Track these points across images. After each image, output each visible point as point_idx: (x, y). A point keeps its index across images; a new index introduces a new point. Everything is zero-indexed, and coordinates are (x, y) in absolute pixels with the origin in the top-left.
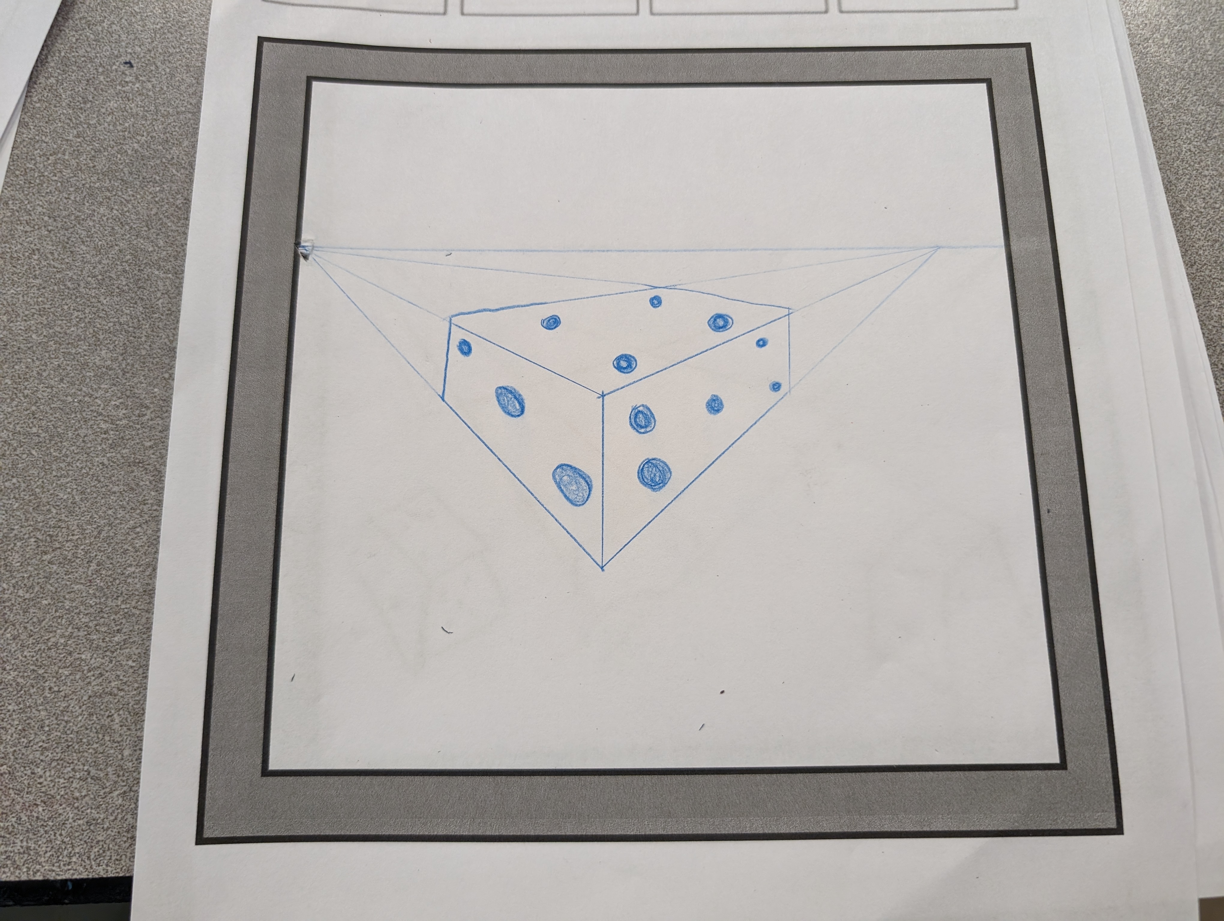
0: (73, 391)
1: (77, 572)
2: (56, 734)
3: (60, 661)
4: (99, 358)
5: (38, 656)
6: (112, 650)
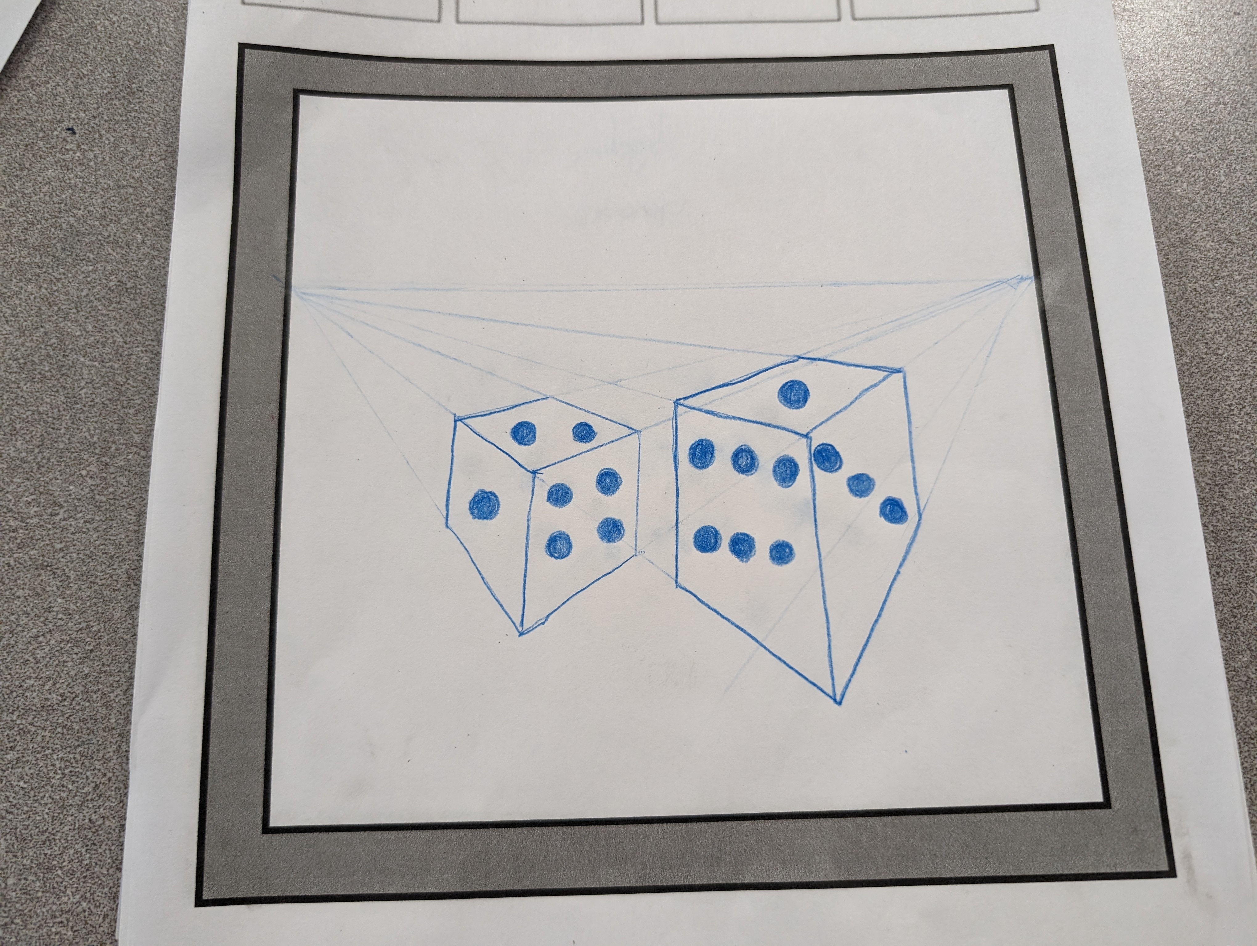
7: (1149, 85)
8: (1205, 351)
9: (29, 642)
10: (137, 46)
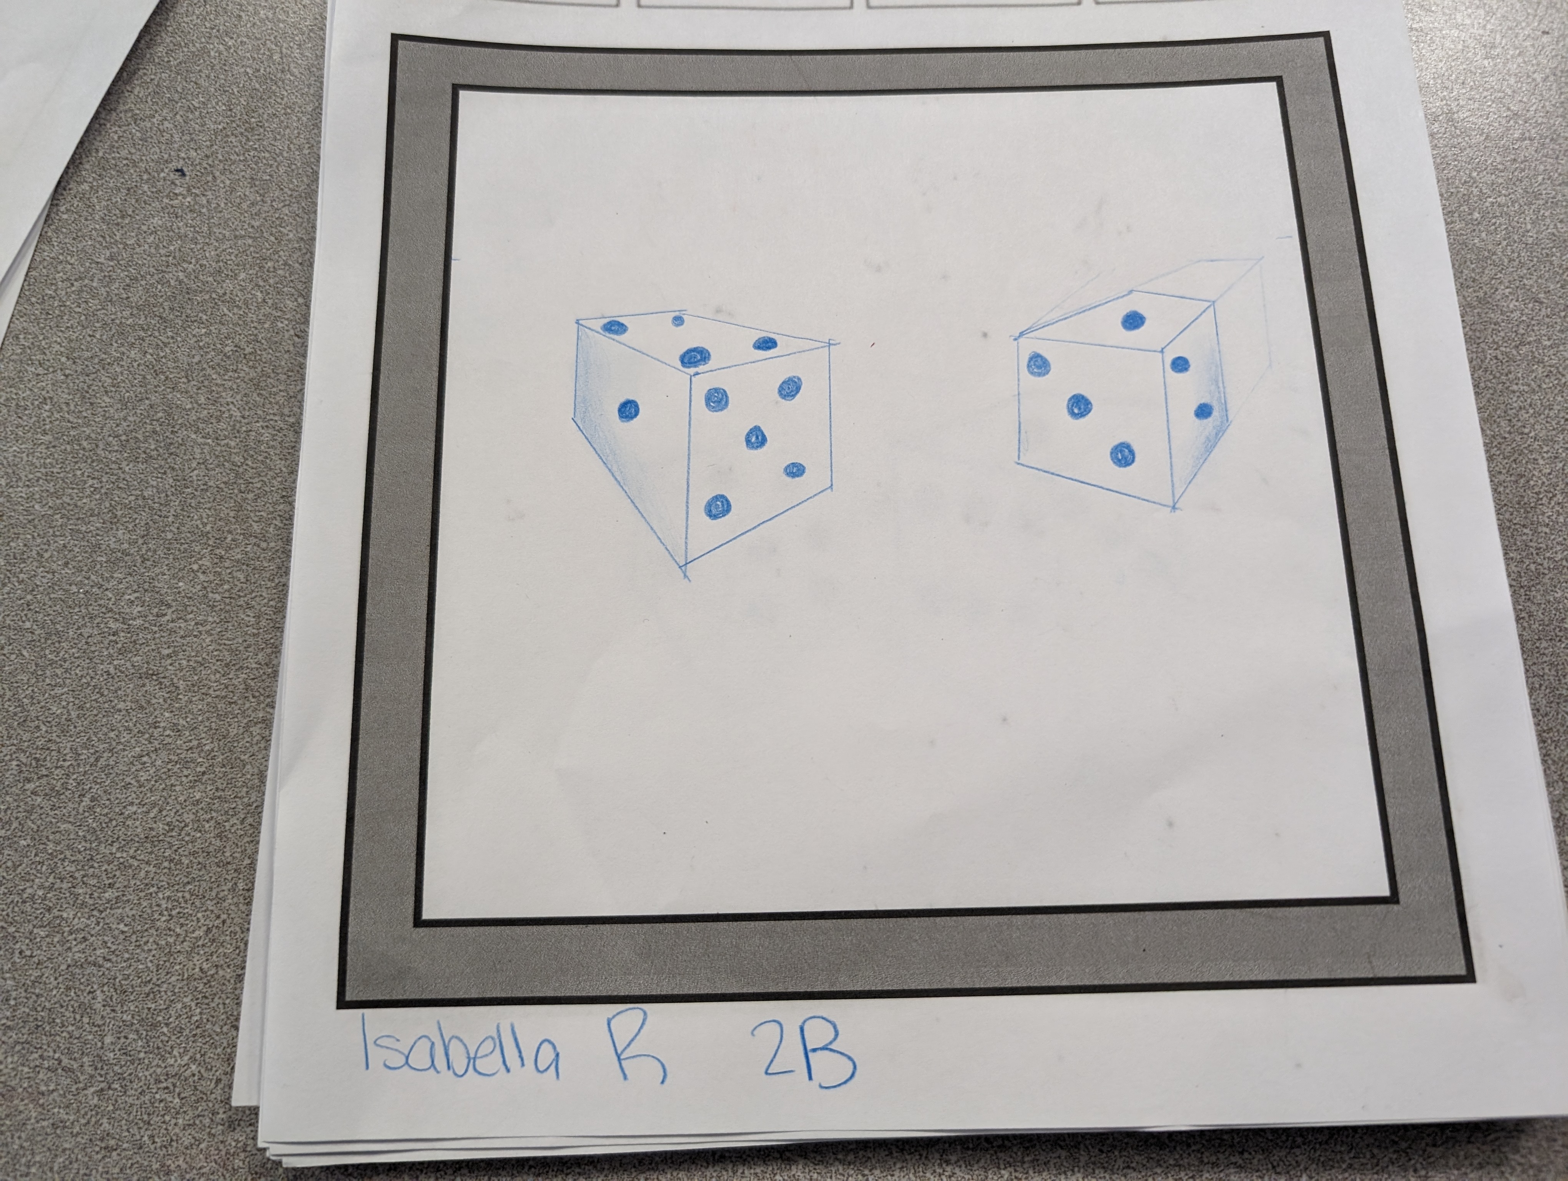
0: (79, 579)
1: (65, 808)
2: (23, 1009)
3: (36, 918)
4: (114, 540)
5: (9, 910)
6: (101, 909)
7: (1441, 118)
8: (1508, 429)
9: (132, 763)
10: (257, 74)
